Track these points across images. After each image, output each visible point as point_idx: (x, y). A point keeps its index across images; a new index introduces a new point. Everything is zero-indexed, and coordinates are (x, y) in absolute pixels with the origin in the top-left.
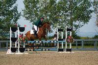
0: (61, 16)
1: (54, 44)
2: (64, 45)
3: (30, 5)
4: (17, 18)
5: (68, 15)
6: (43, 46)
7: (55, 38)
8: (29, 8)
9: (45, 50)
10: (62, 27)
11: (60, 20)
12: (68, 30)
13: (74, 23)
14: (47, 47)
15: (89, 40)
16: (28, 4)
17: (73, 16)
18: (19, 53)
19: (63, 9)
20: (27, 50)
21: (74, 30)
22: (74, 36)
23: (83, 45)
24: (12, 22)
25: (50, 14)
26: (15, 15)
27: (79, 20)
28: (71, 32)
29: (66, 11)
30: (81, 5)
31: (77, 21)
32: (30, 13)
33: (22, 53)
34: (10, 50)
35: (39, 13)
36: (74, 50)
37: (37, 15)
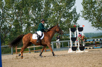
3: (88, 6)
4: (76, 19)
8: (87, 9)
16: (86, 5)
18: (79, 51)
24: (72, 23)
26: (75, 16)
32: (88, 13)
33: (82, 52)
34: (71, 49)
35: (97, 13)
37: (95, 15)
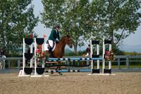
0: (96, 22)
1: (86, 62)
2: (101, 64)
3: (51, 6)
4: (33, 26)
5: (106, 21)
6: (70, 65)
7: (88, 54)
8: (50, 11)
9: (74, 71)
10: (97, 38)
11: (95, 27)
12: (106, 42)
13: (115, 31)
14: (77, 66)
15: (137, 57)
16: (48, 4)
17: (113, 23)
18: (35, 75)
19: (100, 11)
20: (47, 72)
21: (115, 42)
22: (116, 51)
23: (127, 63)
24: (26, 30)
25: (80, 18)
26: (31, 20)
27: (122, 28)
28: (110, 45)
29: (104, 15)
30: (125, 5)
31: (120, 29)
32: (52, 17)
33: (40, 76)
34: (23, 71)
35: (65, 18)
36: (116, 71)
37: (61, 20)
